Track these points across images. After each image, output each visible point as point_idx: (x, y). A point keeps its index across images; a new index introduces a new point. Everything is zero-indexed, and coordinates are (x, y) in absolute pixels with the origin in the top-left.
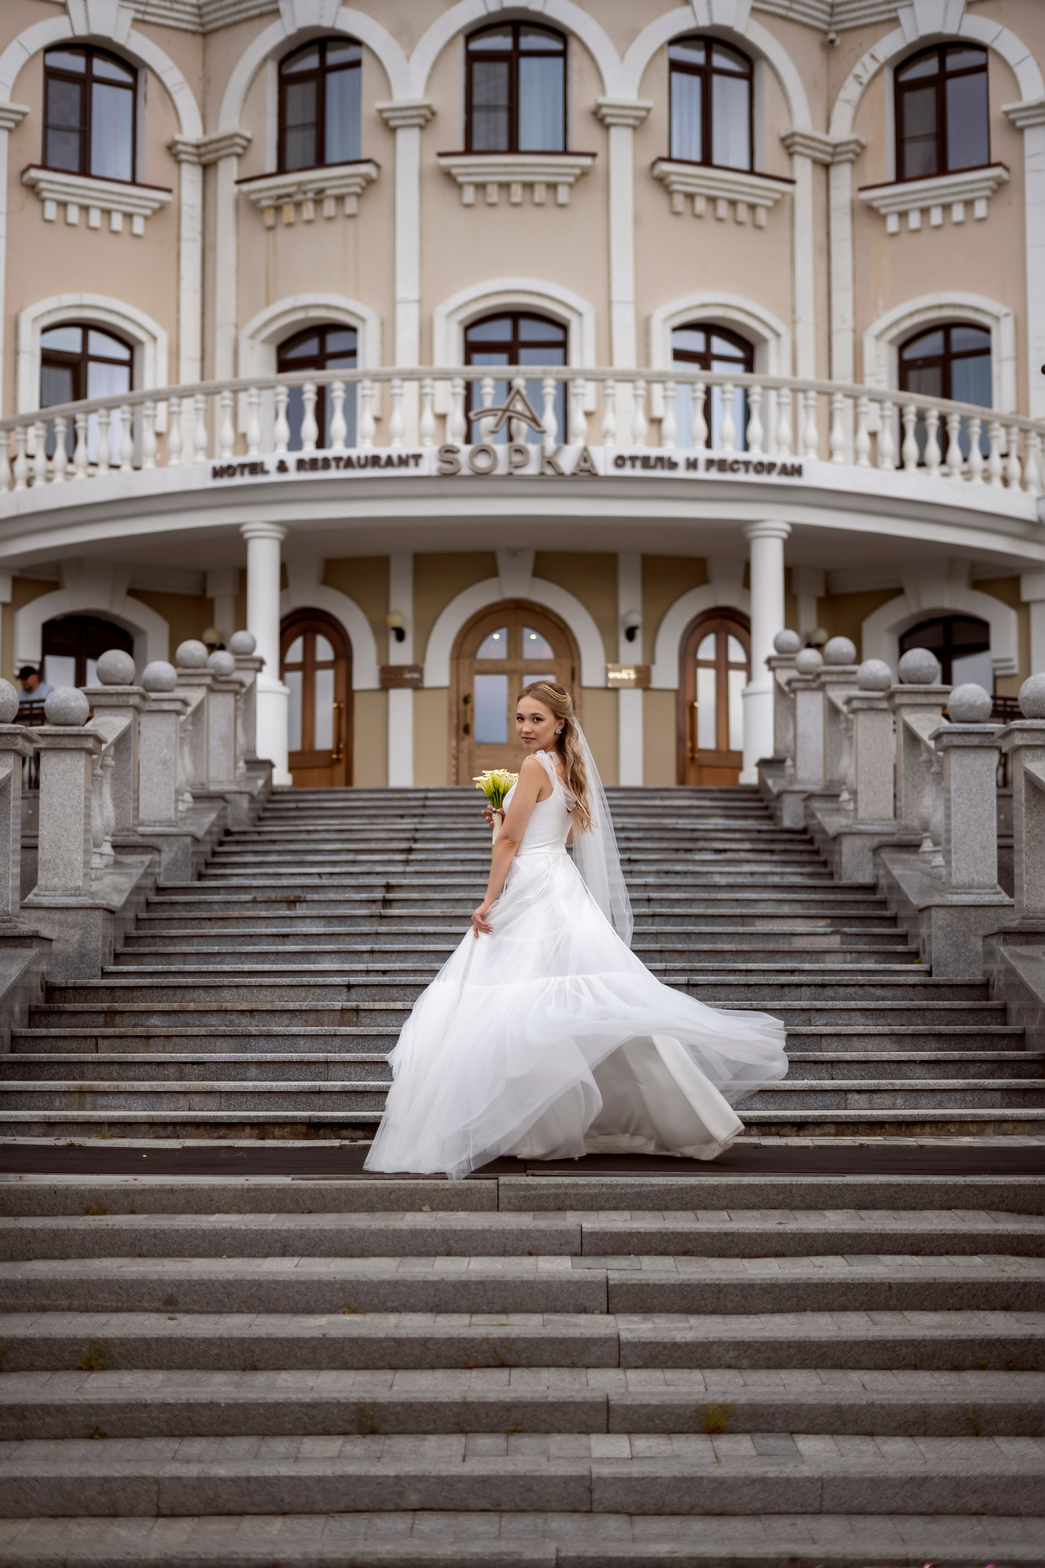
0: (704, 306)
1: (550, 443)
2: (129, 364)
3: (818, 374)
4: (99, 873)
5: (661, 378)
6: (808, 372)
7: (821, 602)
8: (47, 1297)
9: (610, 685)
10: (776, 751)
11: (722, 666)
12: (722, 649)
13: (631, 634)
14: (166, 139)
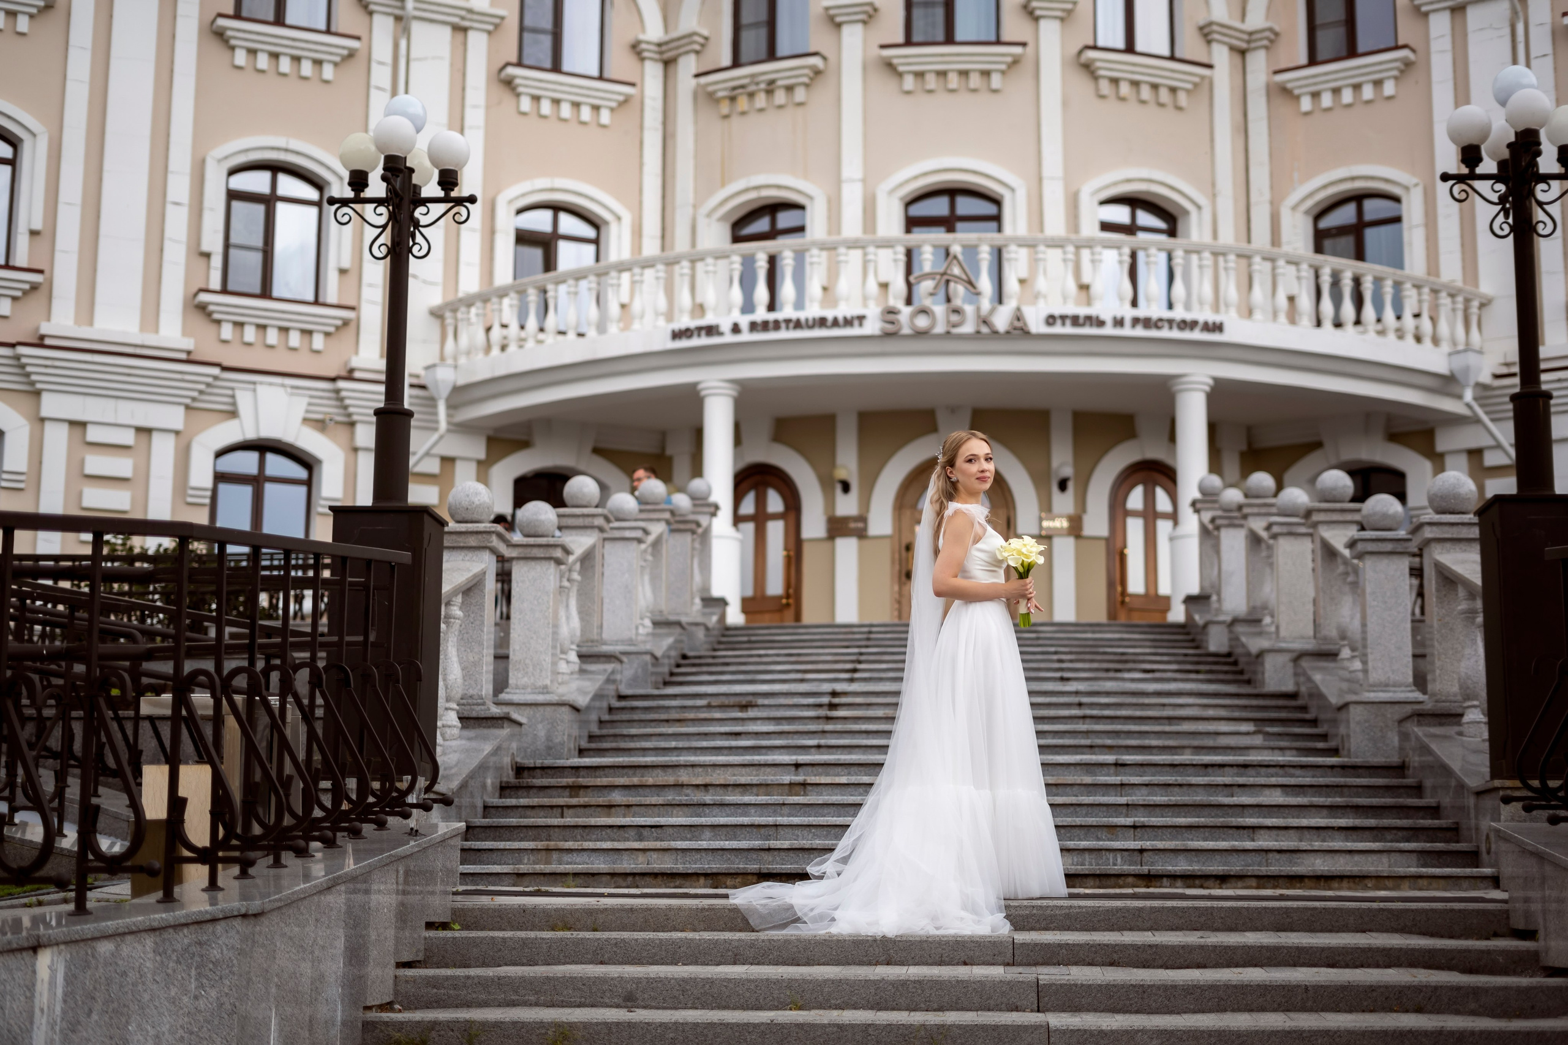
0: (1129, 181)
1: (986, 304)
2: (596, 242)
3: (1237, 239)
4: (566, 677)
5: (1090, 244)
6: (1228, 236)
7: (1243, 455)
8: (516, 992)
9: (1044, 533)
10: (1202, 588)
11: (1150, 515)
12: (1149, 499)
13: (1063, 485)
14: (630, 38)
